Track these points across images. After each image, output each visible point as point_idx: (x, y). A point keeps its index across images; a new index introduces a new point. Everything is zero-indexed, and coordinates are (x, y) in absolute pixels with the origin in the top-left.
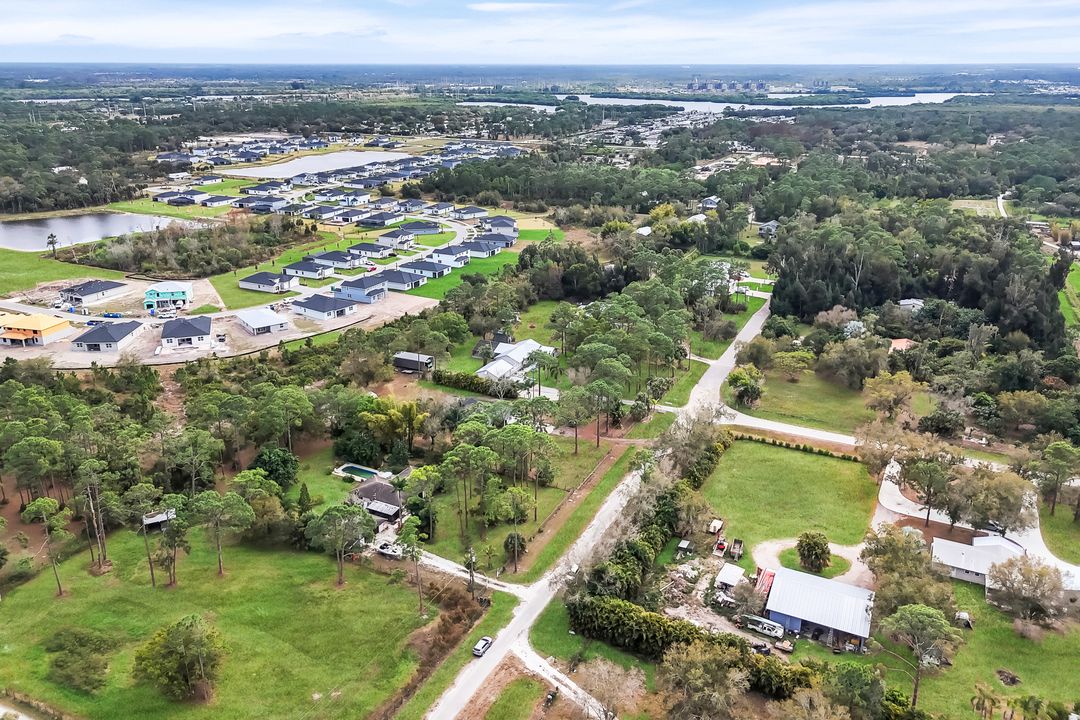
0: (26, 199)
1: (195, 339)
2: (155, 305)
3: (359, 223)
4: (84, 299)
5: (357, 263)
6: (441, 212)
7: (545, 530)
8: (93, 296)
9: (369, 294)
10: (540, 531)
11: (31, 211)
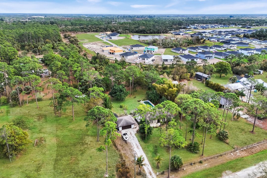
0: (144, 31)
1: (146, 59)
2: (146, 51)
3: (221, 42)
4: (133, 48)
5: (211, 50)
6: (253, 42)
7: (204, 163)
8: (136, 48)
9: (206, 57)
10: (201, 162)
11: (145, 34)
